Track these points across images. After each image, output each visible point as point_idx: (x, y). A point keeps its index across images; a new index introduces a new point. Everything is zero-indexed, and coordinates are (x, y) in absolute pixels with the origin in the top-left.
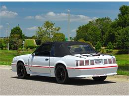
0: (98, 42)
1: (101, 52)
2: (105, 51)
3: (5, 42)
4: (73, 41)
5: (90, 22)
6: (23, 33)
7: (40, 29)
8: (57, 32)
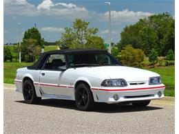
0: (153, 50)
1: (158, 64)
2: (164, 63)
3: (16, 51)
4: (117, 48)
5: (141, 20)
6: (42, 38)
7: (68, 30)
8: (92, 35)
